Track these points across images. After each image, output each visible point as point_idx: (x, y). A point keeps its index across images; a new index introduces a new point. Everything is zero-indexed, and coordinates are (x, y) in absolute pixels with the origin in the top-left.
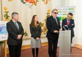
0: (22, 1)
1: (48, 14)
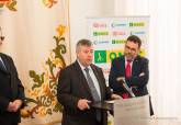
1: (59, 39)
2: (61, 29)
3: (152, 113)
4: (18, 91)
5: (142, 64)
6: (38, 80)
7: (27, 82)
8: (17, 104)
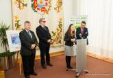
1: (60, 23)
2: (61, 19)
3: (88, 44)
4: (49, 37)
5: (86, 30)
6: (54, 34)
7: (52, 34)
8: (49, 41)
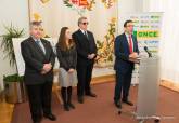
0: (66, 3)
1: (111, 25)
2: (113, 20)
